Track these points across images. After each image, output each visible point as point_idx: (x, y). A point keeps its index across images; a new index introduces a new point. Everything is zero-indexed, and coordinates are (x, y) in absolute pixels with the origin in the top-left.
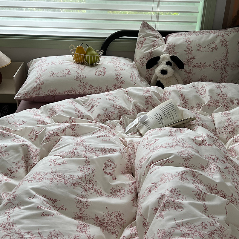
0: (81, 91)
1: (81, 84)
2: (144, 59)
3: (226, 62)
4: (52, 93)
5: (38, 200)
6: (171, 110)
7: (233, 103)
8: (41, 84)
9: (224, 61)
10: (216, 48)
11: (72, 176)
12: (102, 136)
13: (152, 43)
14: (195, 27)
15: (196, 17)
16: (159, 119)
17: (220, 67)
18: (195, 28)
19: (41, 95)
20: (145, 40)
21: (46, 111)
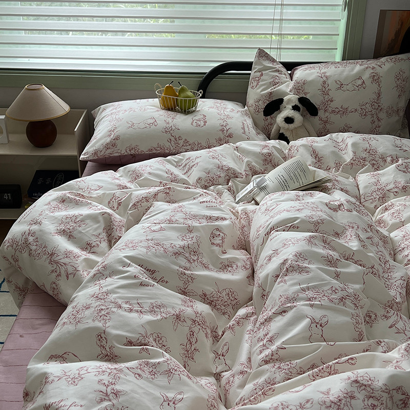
0: (172, 149)
1: (173, 139)
2: (260, 102)
3: (379, 106)
4: (132, 151)
5: (134, 269)
6: (299, 170)
7: (385, 161)
8: (117, 138)
9: (375, 104)
10: (364, 85)
11: (172, 245)
12: (207, 202)
13: (272, 80)
14: (334, 56)
15: (336, 42)
16: (282, 182)
17: (369, 113)
18: (335, 58)
19: (117, 155)
20: (262, 75)
21: (126, 174)
